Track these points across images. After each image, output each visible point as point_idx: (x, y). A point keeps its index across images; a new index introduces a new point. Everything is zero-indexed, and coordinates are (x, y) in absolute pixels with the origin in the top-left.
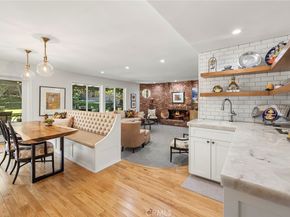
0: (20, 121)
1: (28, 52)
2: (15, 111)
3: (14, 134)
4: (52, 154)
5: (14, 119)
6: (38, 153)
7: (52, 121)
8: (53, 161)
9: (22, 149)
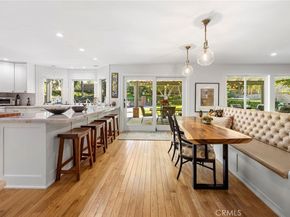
0: (181, 115)
1: (188, 48)
2: (177, 107)
3: (178, 127)
4: (213, 161)
5: (177, 113)
6: (199, 156)
7: (211, 119)
8: (214, 169)
9: (185, 145)
